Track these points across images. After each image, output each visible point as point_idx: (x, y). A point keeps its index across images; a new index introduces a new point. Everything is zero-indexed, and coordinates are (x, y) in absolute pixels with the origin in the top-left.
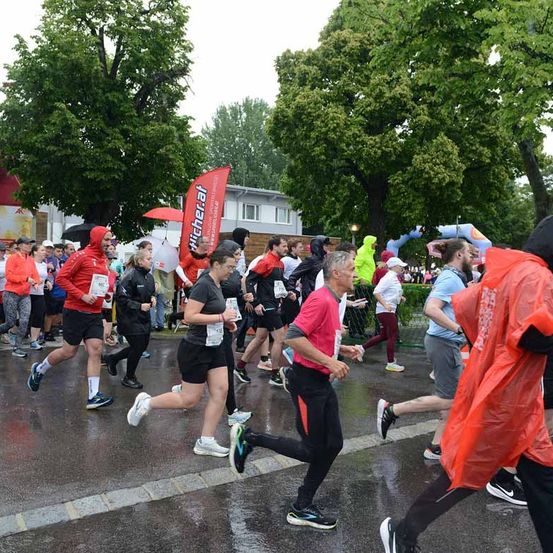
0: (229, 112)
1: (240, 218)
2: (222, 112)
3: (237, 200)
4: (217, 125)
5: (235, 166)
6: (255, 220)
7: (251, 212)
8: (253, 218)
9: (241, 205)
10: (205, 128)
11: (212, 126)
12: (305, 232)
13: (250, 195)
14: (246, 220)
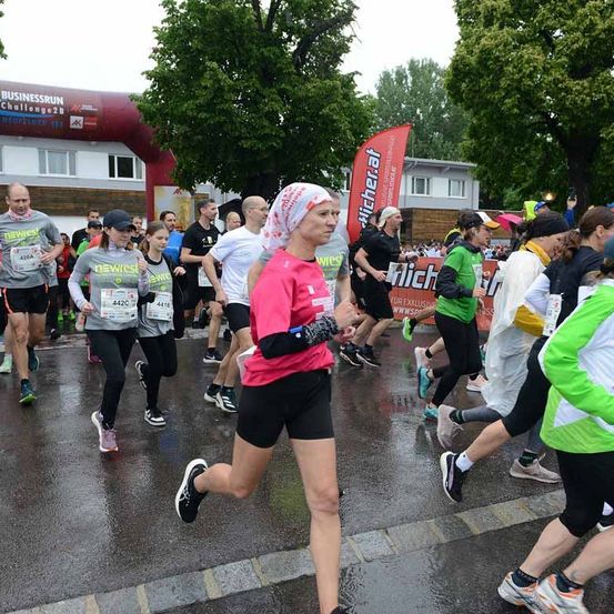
0: (393, 77)
1: (410, 193)
2: (386, 78)
3: (406, 173)
4: (380, 94)
6: (425, 195)
7: (421, 186)
8: (422, 192)
9: (410, 178)
11: (376, 96)
12: (481, 205)
13: (420, 167)
14: (415, 194)
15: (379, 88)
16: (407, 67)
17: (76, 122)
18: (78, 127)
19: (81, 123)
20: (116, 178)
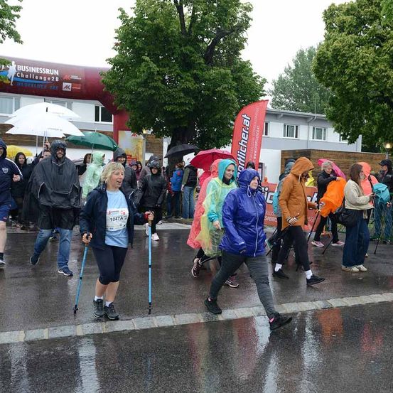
0: (306, 54)
1: (311, 139)
2: (301, 55)
3: (308, 124)
4: (297, 65)
5: (310, 97)
7: (319, 134)
8: (321, 139)
9: (311, 128)
10: (287, 67)
11: (293, 67)
12: (363, 149)
13: (319, 120)
14: (315, 140)
15: (296, 62)
16: (316, 48)
17: (67, 87)
18: (68, 90)
19: (70, 87)
20: (100, 122)
